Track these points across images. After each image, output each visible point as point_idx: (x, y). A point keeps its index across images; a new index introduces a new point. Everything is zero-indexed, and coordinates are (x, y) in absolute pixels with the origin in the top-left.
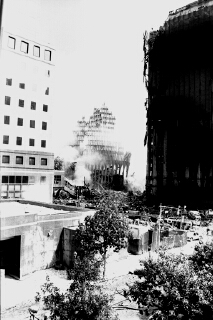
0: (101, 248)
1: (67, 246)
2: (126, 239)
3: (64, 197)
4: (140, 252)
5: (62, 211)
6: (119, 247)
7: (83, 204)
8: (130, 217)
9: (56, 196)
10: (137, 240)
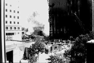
0: (37, 53)
1: (27, 53)
2: (44, 50)
3: (25, 38)
4: (49, 53)
5: (25, 43)
6: (43, 52)
7: (31, 40)
8: (45, 43)
9: (23, 38)
10: (48, 50)
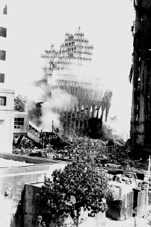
0: (73, 212)
1: (29, 208)
2: (104, 200)
4: (122, 217)
5: (24, 164)
6: (96, 210)
7: (51, 155)
